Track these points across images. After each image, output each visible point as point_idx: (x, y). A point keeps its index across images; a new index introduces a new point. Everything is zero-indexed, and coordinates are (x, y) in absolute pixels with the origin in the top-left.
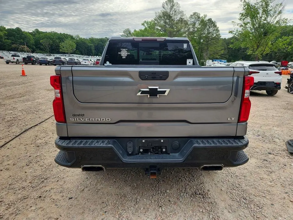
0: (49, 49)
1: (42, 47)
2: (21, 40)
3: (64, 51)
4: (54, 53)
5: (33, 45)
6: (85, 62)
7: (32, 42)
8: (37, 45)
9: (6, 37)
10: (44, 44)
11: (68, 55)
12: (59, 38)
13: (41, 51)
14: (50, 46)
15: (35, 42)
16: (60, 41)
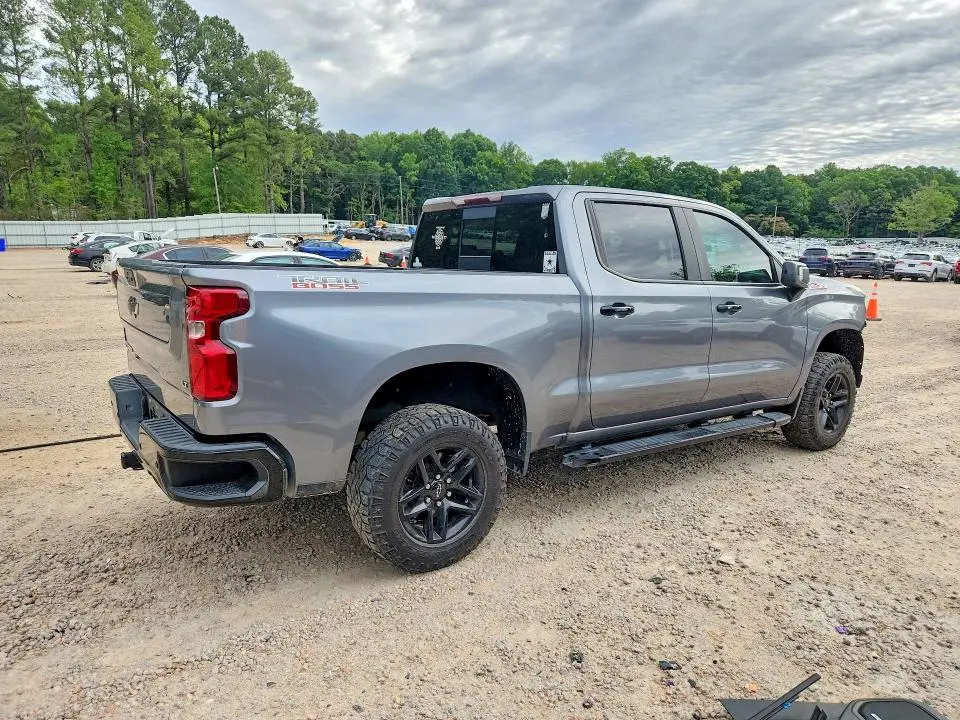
0: (852, 222)
1: (830, 217)
2: (772, 201)
3: (904, 229)
4: (868, 234)
5: (804, 212)
6: (911, 265)
7: (804, 204)
8: (816, 214)
9: (736, 196)
10: (837, 209)
11: (915, 240)
12: (895, 185)
13: (824, 231)
14: (857, 214)
15: (814, 203)
16: (899, 192)
